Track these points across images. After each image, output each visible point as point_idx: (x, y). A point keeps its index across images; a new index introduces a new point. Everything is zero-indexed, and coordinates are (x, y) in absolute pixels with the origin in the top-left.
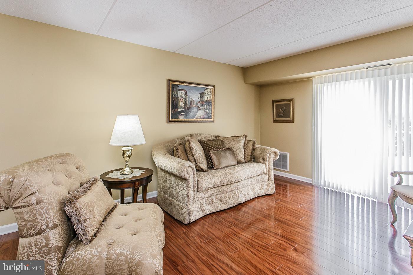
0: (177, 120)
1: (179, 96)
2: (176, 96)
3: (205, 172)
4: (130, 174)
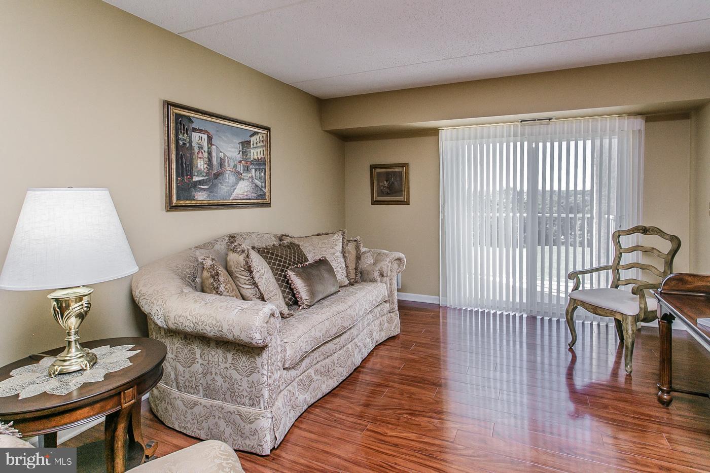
0: (190, 202)
1: (194, 145)
2: (188, 145)
3: (286, 318)
4: (88, 369)
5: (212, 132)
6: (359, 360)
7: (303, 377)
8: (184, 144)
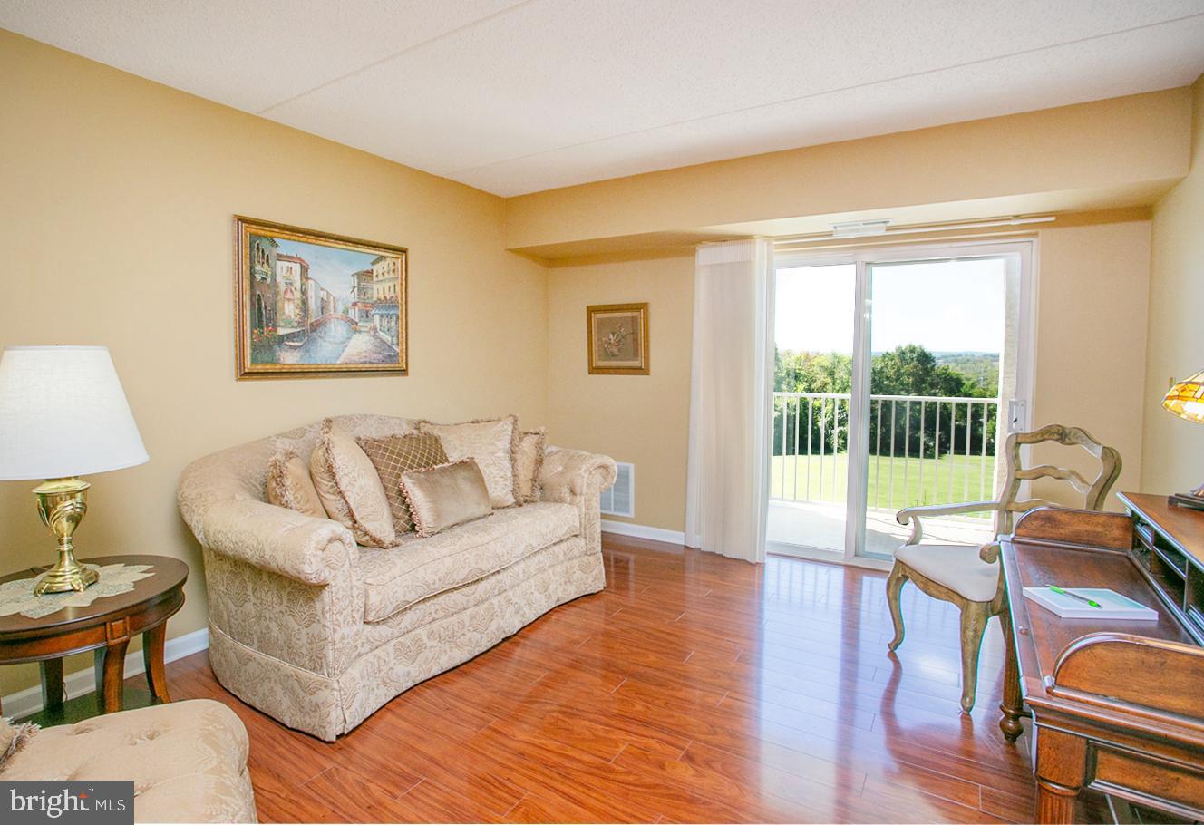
0: (273, 367)
1: (279, 279)
3: (387, 548)
4: (82, 590)
5: (308, 260)
6: (514, 625)
7: (407, 640)
8: (263, 279)
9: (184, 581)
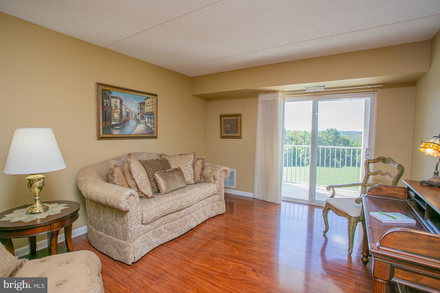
0: (110, 135)
1: (112, 105)
2: (109, 105)
4: (43, 213)
5: (122, 98)
6: (194, 225)
7: (156, 230)
8: (107, 105)
9: (79, 210)
